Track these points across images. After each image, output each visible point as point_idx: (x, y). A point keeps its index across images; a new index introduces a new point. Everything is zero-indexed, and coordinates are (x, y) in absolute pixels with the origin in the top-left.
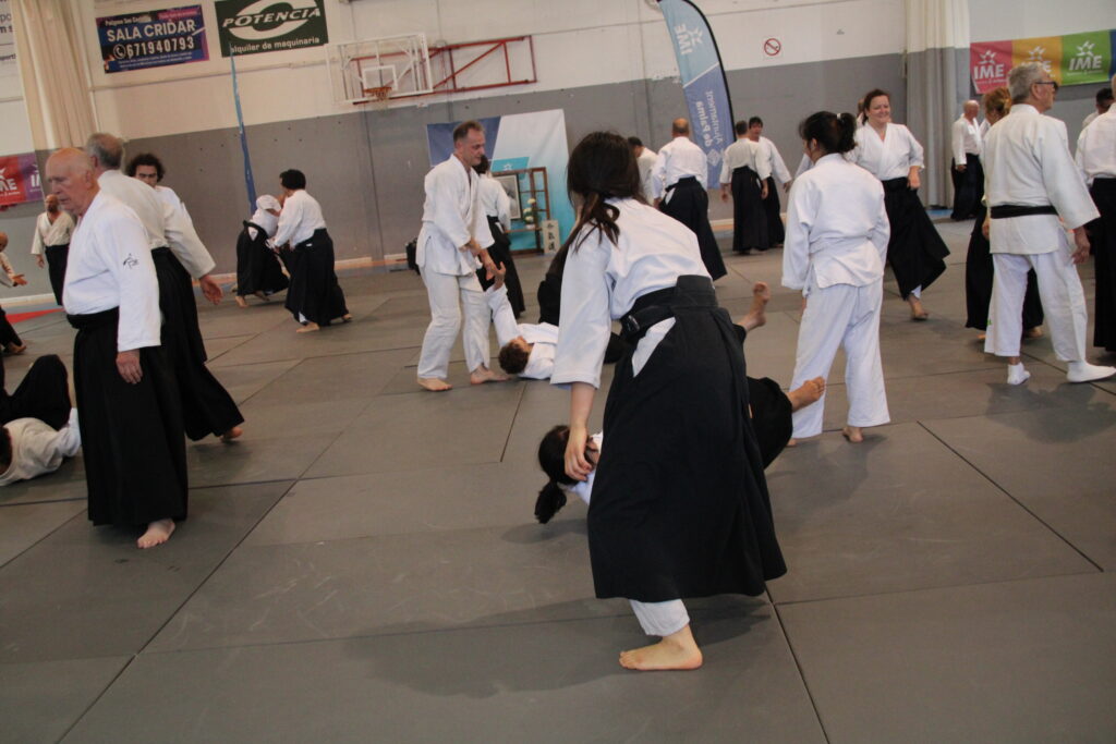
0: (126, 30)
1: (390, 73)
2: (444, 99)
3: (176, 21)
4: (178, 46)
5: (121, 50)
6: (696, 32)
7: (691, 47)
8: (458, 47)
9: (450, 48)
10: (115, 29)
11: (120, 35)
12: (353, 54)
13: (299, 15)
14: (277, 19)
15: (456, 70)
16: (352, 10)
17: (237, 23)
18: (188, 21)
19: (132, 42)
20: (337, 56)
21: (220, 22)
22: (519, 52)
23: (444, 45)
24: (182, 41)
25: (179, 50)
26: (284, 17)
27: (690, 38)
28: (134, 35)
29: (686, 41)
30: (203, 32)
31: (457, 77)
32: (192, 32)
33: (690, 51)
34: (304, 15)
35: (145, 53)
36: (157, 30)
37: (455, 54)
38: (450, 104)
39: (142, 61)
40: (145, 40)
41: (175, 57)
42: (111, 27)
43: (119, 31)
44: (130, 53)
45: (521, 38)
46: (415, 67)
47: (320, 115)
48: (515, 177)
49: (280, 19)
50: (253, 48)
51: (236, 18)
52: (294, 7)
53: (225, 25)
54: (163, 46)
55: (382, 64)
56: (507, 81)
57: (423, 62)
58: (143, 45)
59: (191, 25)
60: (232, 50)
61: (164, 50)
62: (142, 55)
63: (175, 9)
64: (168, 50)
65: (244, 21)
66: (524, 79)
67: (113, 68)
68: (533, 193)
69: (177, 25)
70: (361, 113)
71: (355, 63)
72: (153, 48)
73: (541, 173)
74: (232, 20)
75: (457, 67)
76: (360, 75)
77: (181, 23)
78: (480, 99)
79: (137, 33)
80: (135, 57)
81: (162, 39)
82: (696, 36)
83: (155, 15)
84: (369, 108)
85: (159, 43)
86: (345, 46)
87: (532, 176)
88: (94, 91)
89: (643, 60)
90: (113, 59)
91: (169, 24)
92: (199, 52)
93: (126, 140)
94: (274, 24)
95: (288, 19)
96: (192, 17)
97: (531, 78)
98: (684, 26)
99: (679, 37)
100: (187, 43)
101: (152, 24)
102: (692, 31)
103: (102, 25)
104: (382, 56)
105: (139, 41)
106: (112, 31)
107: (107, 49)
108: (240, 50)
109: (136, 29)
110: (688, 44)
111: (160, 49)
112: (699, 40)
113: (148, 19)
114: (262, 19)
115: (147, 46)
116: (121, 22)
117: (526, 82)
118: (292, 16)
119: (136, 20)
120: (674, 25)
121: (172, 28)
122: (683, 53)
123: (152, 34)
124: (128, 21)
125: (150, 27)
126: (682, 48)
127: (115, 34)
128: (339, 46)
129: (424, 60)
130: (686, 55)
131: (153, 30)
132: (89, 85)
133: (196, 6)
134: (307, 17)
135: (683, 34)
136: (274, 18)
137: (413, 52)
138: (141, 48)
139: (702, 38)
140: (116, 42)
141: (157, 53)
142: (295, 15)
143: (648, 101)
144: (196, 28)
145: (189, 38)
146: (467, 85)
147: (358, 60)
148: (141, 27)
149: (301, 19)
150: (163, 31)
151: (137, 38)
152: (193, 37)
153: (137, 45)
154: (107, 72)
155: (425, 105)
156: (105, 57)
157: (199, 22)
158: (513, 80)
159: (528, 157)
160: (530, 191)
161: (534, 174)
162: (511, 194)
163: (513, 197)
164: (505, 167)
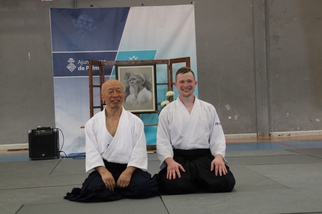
48: (152, 67)
68: (170, 85)
73: (184, 64)
87: (170, 68)
143: (266, 13)
159: (156, 51)
160: (168, 84)
161: (173, 65)
162: (146, 85)
163: (149, 89)
164: (131, 59)
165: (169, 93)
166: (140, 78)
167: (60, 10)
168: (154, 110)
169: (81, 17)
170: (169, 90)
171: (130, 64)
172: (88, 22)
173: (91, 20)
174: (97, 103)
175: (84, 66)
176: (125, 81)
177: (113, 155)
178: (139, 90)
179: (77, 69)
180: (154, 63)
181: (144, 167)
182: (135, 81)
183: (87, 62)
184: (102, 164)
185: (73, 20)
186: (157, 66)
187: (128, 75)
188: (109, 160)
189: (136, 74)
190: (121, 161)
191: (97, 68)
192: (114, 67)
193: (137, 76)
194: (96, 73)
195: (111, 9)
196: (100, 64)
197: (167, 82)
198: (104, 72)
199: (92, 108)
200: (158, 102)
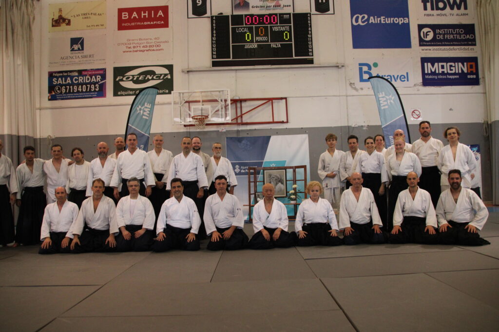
0: (64, 79)
1: (207, 110)
2: (235, 128)
3: (91, 76)
4: (90, 88)
5: (59, 89)
6: (390, 96)
7: (387, 105)
8: (245, 100)
9: (241, 101)
10: (57, 78)
11: (60, 81)
12: (186, 99)
13: (159, 77)
14: (146, 79)
15: (243, 113)
16: (188, 76)
17: (124, 79)
18: (97, 76)
19: (65, 85)
20: (177, 100)
21: (115, 78)
22: (280, 106)
23: (238, 98)
24: (93, 87)
25: (90, 91)
26: (150, 78)
27: (387, 100)
28: (67, 82)
29: (384, 101)
30: (105, 82)
31: (243, 116)
32: (99, 82)
33: (387, 107)
34: (162, 77)
35: (72, 91)
36: (80, 80)
37: (243, 104)
38: (238, 131)
39: (69, 96)
40: (73, 84)
41: (88, 95)
42: (56, 77)
43: (60, 79)
44: (64, 90)
45: (282, 99)
46: (222, 108)
47: (164, 132)
48: (284, 170)
49: (148, 78)
50: (131, 93)
51: (124, 77)
52: (157, 73)
53: (117, 79)
54: (82, 88)
55: (203, 105)
56: (272, 121)
57: (226, 106)
58: (71, 87)
59: (99, 78)
60: (119, 93)
61: (82, 90)
62: (70, 92)
63: (92, 69)
64: (84, 91)
65: (128, 78)
66: (281, 120)
67: (53, 98)
68: (295, 181)
69: (91, 78)
70: (187, 132)
71: (188, 104)
72: (76, 89)
73: (303, 169)
74: (121, 77)
75: (244, 111)
76: (189, 110)
77: (94, 77)
78: (255, 129)
79: (69, 81)
80: (66, 93)
81: (82, 84)
82: (390, 99)
83: (80, 72)
84: (192, 129)
85: (80, 86)
86: (183, 93)
87: (294, 171)
88: (40, 109)
89: (348, 116)
90: (54, 93)
91: (87, 77)
92: (101, 93)
93: (53, 138)
94: (145, 81)
95: (153, 79)
96: (100, 75)
97: (285, 120)
98: (383, 93)
99: (380, 99)
100: (95, 87)
101: (78, 76)
102: (389, 96)
103: (51, 75)
104: (203, 101)
105: (69, 85)
106: (56, 79)
107: (51, 88)
108: (124, 93)
109: (69, 78)
110: (386, 103)
111: (80, 90)
112: (392, 101)
113: (77, 74)
114: (138, 78)
115: (73, 88)
116: (62, 74)
117: (283, 122)
118: (155, 78)
119: (70, 74)
120: (378, 92)
121: (88, 79)
122: (382, 108)
123: (77, 82)
124: (66, 74)
125: (77, 78)
126: (382, 105)
127: (57, 81)
128: (179, 93)
129: (228, 105)
130: (384, 109)
131: (78, 80)
132: (38, 106)
133: (104, 69)
134: (163, 79)
135: (383, 97)
136: (145, 78)
137: (222, 101)
138: (70, 89)
139: (393, 101)
140: (57, 85)
141: (78, 92)
142: (156, 77)
144: (101, 80)
145: (97, 85)
146: (249, 121)
147: (189, 102)
148: (72, 78)
149: (159, 79)
150: (83, 80)
151: (69, 83)
152: (99, 85)
153: (68, 87)
154: (49, 100)
155: (224, 131)
156: (50, 92)
157: (104, 77)
158: (275, 120)
159: (285, 161)
160: (293, 180)
161: (297, 169)
162: (281, 181)
163: (282, 183)
164: (271, 166)
165: (294, 186)
166: (277, 177)
167: (231, 138)
168: (285, 196)
169: (243, 142)
170: (294, 184)
171: (271, 169)
172: (247, 145)
173: (248, 143)
174: (252, 191)
175: (245, 170)
176: (268, 179)
177: (269, 224)
178: (277, 184)
179: (240, 172)
180: (285, 168)
181: (286, 230)
182: (274, 179)
183: (247, 167)
184: (263, 228)
185: (239, 144)
186: (287, 170)
187: (270, 175)
188: (268, 226)
189: (275, 174)
190: (273, 227)
191: (252, 171)
192: (262, 171)
193: (276, 176)
194: (252, 174)
195: (261, 137)
196: (254, 169)
197: (292, 179)
198: (256, 173)
199: (250, 194)
200: (288, 191)
